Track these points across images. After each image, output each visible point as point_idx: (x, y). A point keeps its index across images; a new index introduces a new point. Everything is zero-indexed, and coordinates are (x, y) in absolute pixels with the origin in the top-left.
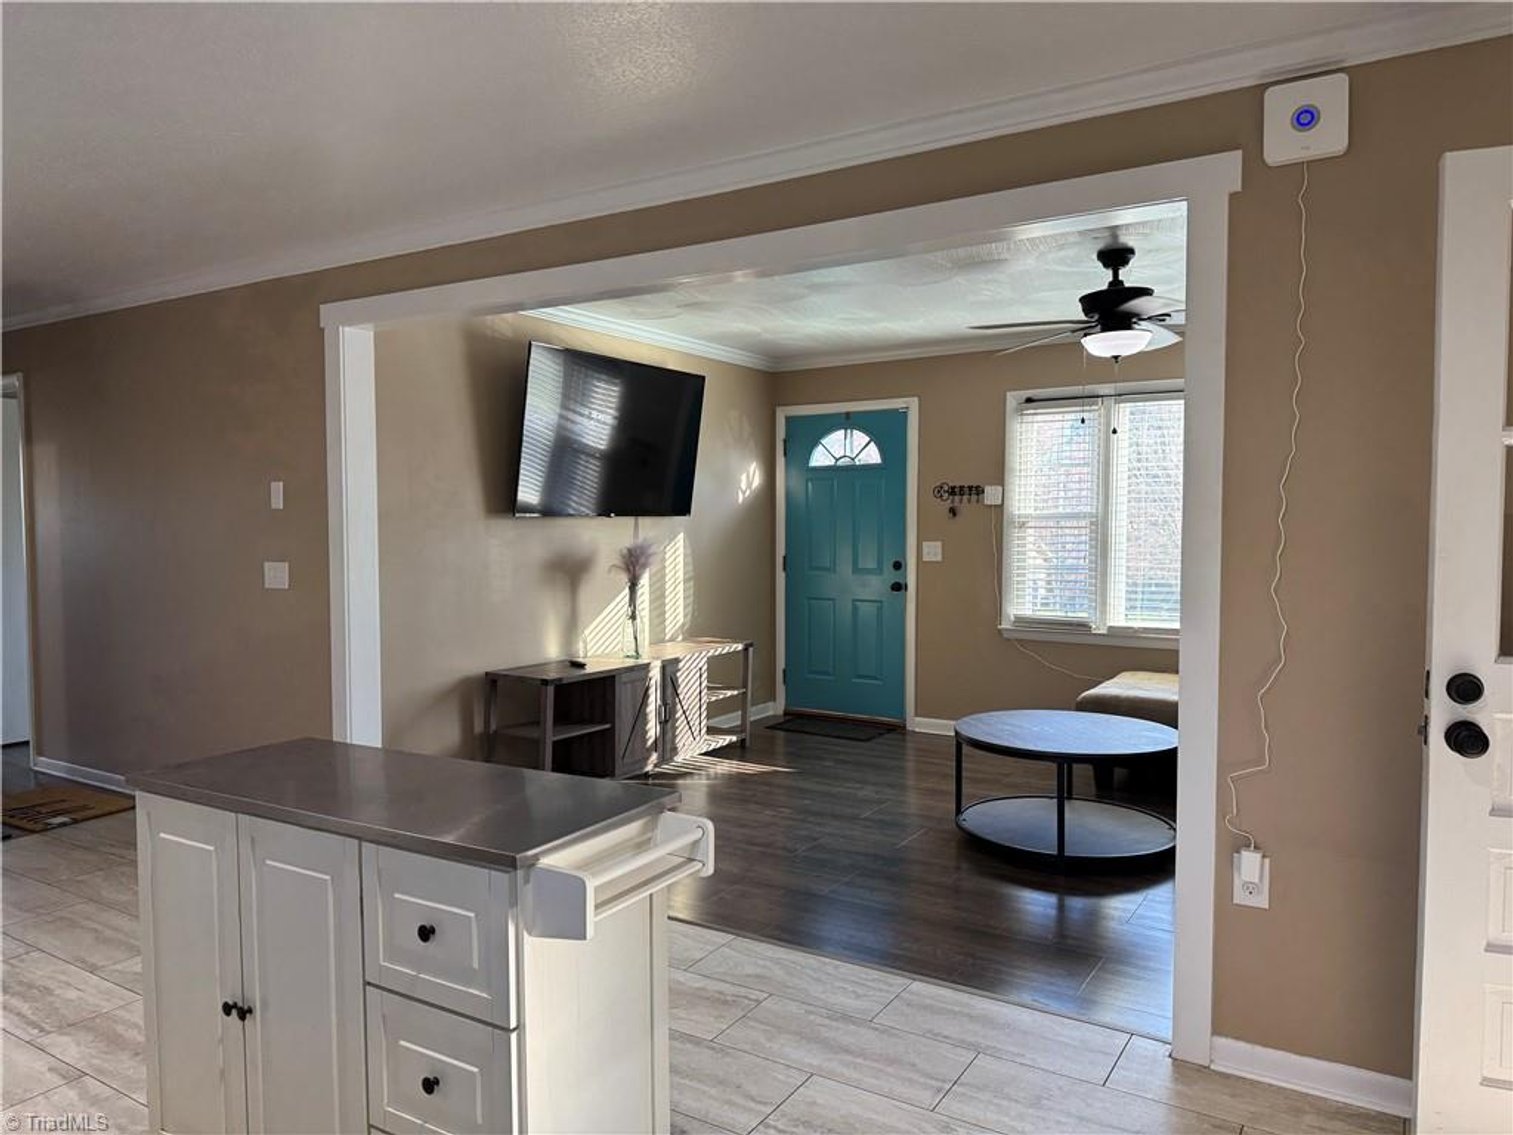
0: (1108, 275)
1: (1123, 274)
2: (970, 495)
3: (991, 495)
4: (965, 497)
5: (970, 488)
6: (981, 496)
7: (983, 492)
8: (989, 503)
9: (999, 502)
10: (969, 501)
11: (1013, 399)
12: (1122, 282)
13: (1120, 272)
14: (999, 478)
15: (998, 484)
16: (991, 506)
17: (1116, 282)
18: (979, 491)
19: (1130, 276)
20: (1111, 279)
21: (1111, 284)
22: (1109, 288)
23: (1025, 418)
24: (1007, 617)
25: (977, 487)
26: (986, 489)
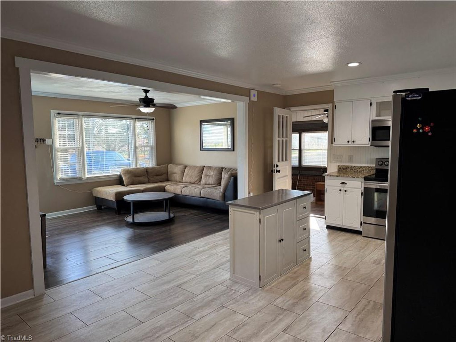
0: (144, 94)
1: (148, 94)
2: (41, 141)
3: (48, 142)
4: (39, 142)
5: (41, 139)
6: (44, 142)
7: (45, 140)
8: (48, 144)
9: (52, 144)
10: (41, 143)
11: (53, 112)
12: (147, 96)
13: (147, 94)
14: (51, 136)
15: (51, 138)
16: (48, 145)
17: (146, 96)
18: (44, 140)
19: (150, 95)
20: (145, 95)
21: (145, 96)
22: (145, 97)
23: (57, 119)
24: (57, 179)
25: (43, 139)
26: (46, 140)
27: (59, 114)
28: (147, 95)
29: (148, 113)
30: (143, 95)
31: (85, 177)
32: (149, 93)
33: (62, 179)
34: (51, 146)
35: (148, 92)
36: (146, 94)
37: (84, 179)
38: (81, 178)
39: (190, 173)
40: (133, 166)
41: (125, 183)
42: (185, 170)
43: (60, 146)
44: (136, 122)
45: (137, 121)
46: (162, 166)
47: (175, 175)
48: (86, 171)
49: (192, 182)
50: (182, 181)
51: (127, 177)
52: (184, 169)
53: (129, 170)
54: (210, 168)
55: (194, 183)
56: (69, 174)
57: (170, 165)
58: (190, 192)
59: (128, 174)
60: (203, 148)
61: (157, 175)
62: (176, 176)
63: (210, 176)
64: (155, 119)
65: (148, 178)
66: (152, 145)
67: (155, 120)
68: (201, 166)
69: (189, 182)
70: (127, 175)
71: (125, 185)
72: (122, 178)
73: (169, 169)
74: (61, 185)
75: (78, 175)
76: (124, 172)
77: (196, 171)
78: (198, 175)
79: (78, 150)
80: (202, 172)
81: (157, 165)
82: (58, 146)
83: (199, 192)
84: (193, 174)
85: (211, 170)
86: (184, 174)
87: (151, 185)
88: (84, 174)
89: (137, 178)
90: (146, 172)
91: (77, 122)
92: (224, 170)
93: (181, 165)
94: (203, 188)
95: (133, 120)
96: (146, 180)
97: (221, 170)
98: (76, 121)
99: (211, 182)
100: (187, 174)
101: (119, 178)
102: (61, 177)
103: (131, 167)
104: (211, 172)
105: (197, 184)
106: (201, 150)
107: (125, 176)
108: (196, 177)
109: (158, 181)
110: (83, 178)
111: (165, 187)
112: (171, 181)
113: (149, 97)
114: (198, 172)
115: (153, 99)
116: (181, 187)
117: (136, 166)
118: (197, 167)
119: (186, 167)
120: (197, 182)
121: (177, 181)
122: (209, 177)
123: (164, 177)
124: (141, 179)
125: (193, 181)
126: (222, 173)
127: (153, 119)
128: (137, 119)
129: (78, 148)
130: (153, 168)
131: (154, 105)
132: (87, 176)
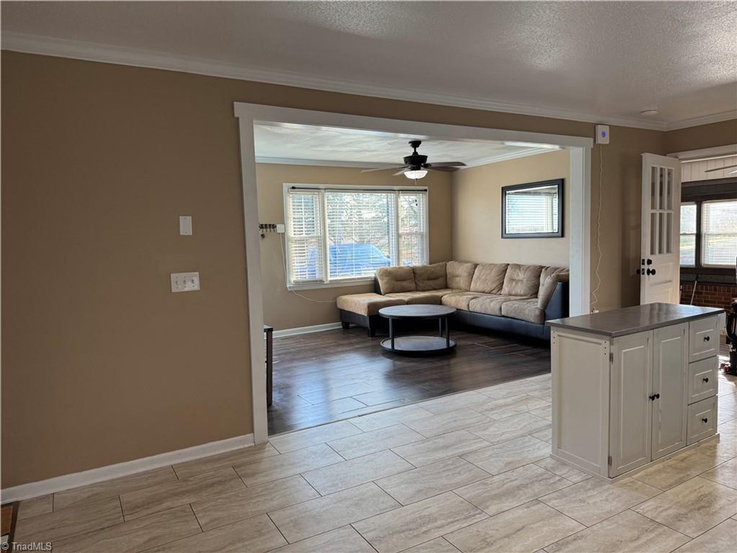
2: (270, 228)
3: (280, 228)
4: (268, 230)
5: (270, 225)
6: (275, 229)
8: (279, 232)
9: (284, 232)
10: (270, 231)
11: (286, 186)
12: (417, 153)
13: (417, 149)
14: (283, 221)
15: (283, 223)
17: (415, 153)
18: (274, 227)
20: (413, 151)
22: (413, 154)
23: (291, 195)
24: (290, 281)
25: (273, 225)
26: (277, 226)
27: (293, 188)
28: (417, 151)
29: (416, 179)
30: (410, 151)
31: (327, 280)
32: (419, 148)
33: (296, 282)
34: (283, 234)
35: (418, 146)
36: (415, 150)
37: (325, 283)
38: (321, 281)
39: (482, 276)
40: (393, 265)
41: (382, 291)
42: (474, 272)
43: (294, 234)
44: (399, 196)
45: (400, 194)
46: (437, 264)
47: (458, 279)
48: (329, 271)
49: (486, 292)
50: (470, 289)
51: (385, 281)
52: (473, 270)
53: (389, 270)
54: (518, 266)
55: (490, 293)
56: (306, 275)
57: (450, 264)
58: (483, 307)
59: (387, 276)
60: (505, 234)
61: (429, 279)
62: (460, 280)
63: (517, 281)
64: (428, 189)
65: (416, 283)
66: (422, 231)
67: (428, 192)
68: (502, 264)
69: (481, 289)
70: (385, 278)
71: (382, 293)
72: (378, 283)
73: (449, 270)
74: (295, 291)
75: (318, 276)
76: (381, 274)
77: (493, 273)
78: (498, 278)
79: (319, 240)
80: (503, 275)
81: (430, 264)
82: (293, 235)
83: (498, 307)
84: (488, 277)
85: (520, 270)
86: (472, 277)
87: (419, 294)
88: (326, 275)
89: (399, 283)
90: (413, 274)
91: (318, 199)
92: (543, 270)
93: (469, 262)
94: (506, 301)
95: (395, 193)
96: (413, 285)
97: (538, 271)
98: (315, 197)
99: (521, 291)
100: (479, 278)
101: (373, 283)
102: (295, 279)
103: (391, 266)
104: (520, 274)
105: (495, 294)
106: (502, 237)
107: (382, 279)
108: (494, 282)
109: (431, 288)
110: (324, 281)
111: (442, 297)
112: (452, 289)
113: (419, 154)
114: (497, 274)
115: (426, 157)
116: (467, 298)
117: (399, 264)
118: (495, 265)
119: (476, 266)
120: (494, 292)
121: (461, 289)
122: (517, 283)
123: (440, 281)
124: (405, 284)
125: (488, 289)
126: (539, 276)
127: (426, 190)
128: (400, 192)
129: (318, 237)
130: (424, 267)
131: (427, 166)
132: (330, 279)
